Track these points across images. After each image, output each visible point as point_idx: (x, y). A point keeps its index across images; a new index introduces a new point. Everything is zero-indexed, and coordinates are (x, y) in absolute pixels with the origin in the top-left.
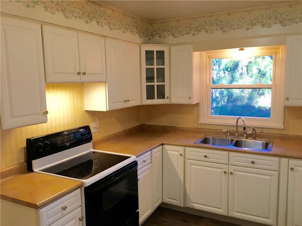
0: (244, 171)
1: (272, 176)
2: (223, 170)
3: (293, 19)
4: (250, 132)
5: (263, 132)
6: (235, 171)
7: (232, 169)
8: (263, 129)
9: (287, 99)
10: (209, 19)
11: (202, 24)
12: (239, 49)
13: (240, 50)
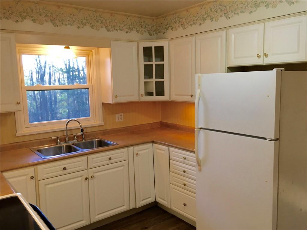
0: (104, 169)
1: (124, 166)
2: (83, 176)
3: (114, 26)
4: (80, 134)
5: (87, 132)
6: (94, 173)
7: (91, 172)
8: (87, 129)
9: (116, 97)
10: (36, 7)
11: (27, 10)
12: (64, 46)
13: (65, 48)
